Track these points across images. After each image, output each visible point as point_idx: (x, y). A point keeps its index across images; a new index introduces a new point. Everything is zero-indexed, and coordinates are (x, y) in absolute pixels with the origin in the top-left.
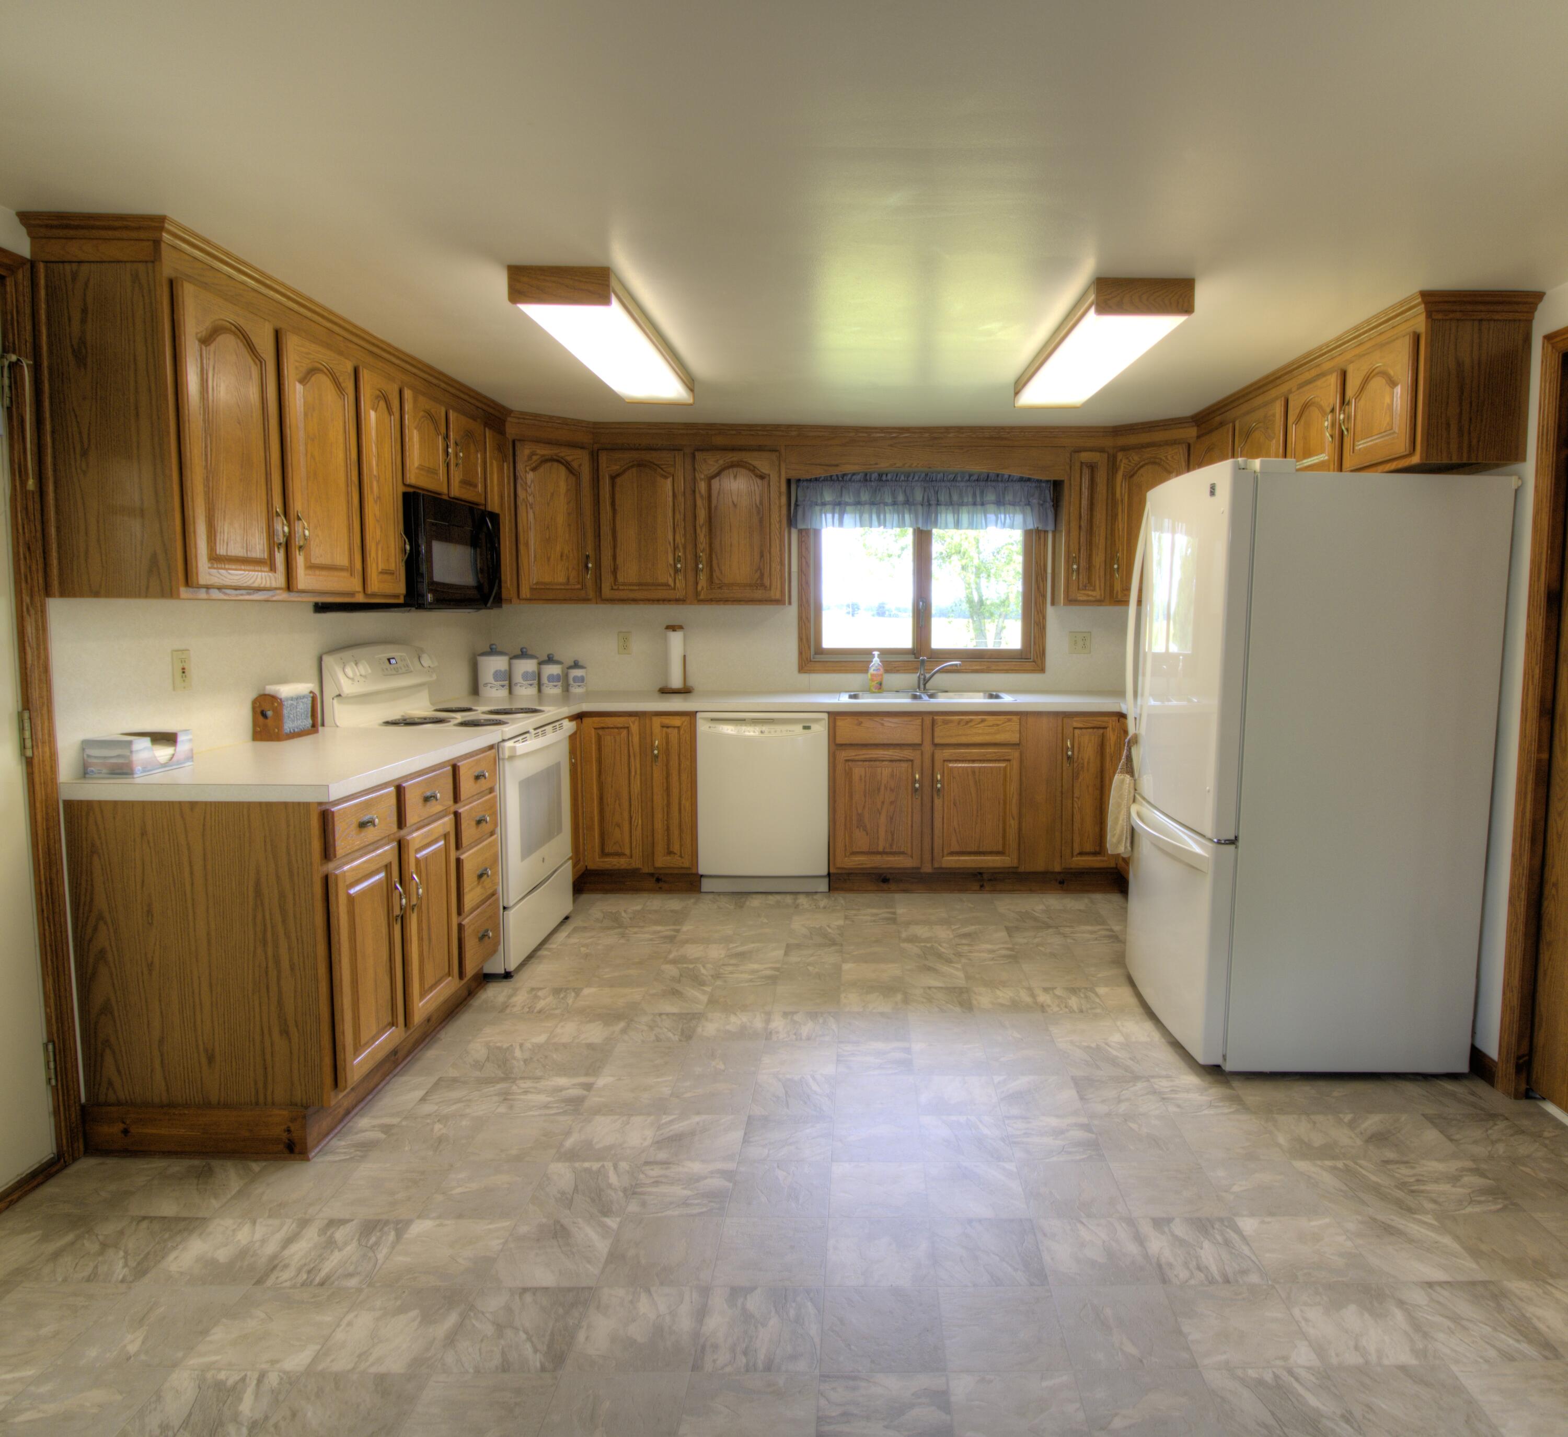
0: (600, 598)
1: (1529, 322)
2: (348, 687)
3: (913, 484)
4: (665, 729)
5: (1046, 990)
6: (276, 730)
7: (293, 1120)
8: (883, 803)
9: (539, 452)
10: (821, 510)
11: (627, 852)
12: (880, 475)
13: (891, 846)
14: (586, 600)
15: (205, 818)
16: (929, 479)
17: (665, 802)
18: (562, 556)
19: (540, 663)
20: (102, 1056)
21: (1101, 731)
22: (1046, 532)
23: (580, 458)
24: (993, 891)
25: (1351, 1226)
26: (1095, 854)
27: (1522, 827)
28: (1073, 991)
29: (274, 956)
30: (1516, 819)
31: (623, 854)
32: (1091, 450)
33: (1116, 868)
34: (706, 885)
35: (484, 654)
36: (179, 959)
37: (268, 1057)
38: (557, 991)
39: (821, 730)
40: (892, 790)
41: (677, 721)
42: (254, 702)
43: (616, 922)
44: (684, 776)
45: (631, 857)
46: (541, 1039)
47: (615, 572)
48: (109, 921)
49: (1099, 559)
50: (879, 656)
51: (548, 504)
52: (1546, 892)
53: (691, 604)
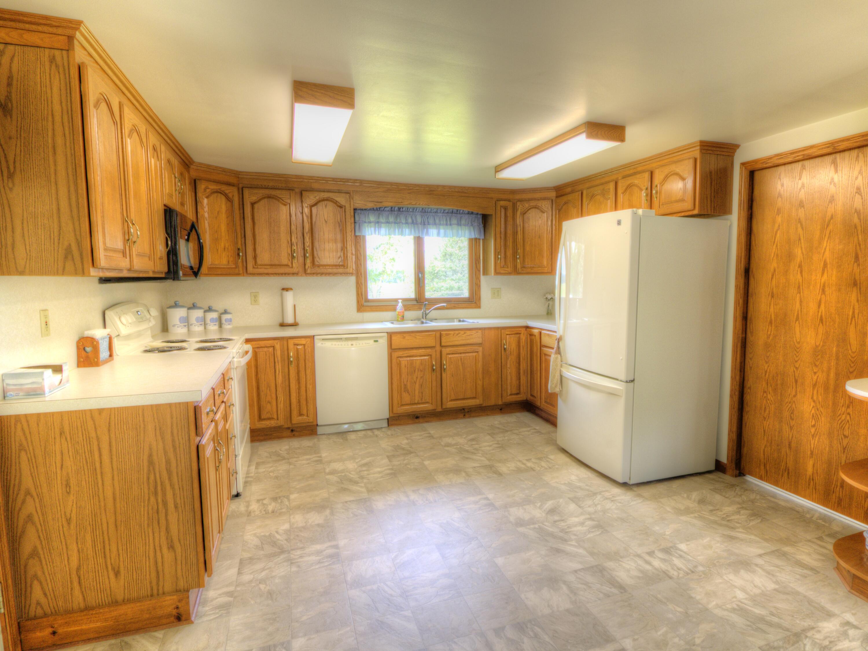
0: (246, 272)
1: (733, 157)
2: (124, 331)
3: (416, 213)
4: (296, 346)
5: (527, 460)
6: (96, 360)
7: (180, 601)
8: (417, 378)
9: (210, 187)
10: (368, 226)
11: (275, 416)
12: (399, 209)
13: (422, 399)
14: (238, 274)
15: (110, 419)
16: (424, 211)
17: (297, 387)
18: (224, 249)
19: (205, 312)
20: (31, 587)
21: (518, 335)
22: (479, 239)
23: (233, 193)
24: (470, 417)
25: (718, 539)
26: (517, 394)
27: (735, 366)
28: (540, 459)
29: (163, 501)
30: (732, 362)
31: (273, 418)
32: (505, 200)
33: (527, 400)
34: (320, 430)
35: (171, 307)
36: (92, 513)
37: (160, 564)
38: (275, 499)
39: (383, 342)
40: (421, 371)
41: (303, 341)
42: (78, 343)
43: (280, 458)
44: (308, 372)
45: (278, 419)
46: (286, 526)
47: (255, 258)
48: (34, 494)
49: (509, 253)
50: (402, 303)
51: (216, 218)
52: (745, 392)
53: (301, 276)
